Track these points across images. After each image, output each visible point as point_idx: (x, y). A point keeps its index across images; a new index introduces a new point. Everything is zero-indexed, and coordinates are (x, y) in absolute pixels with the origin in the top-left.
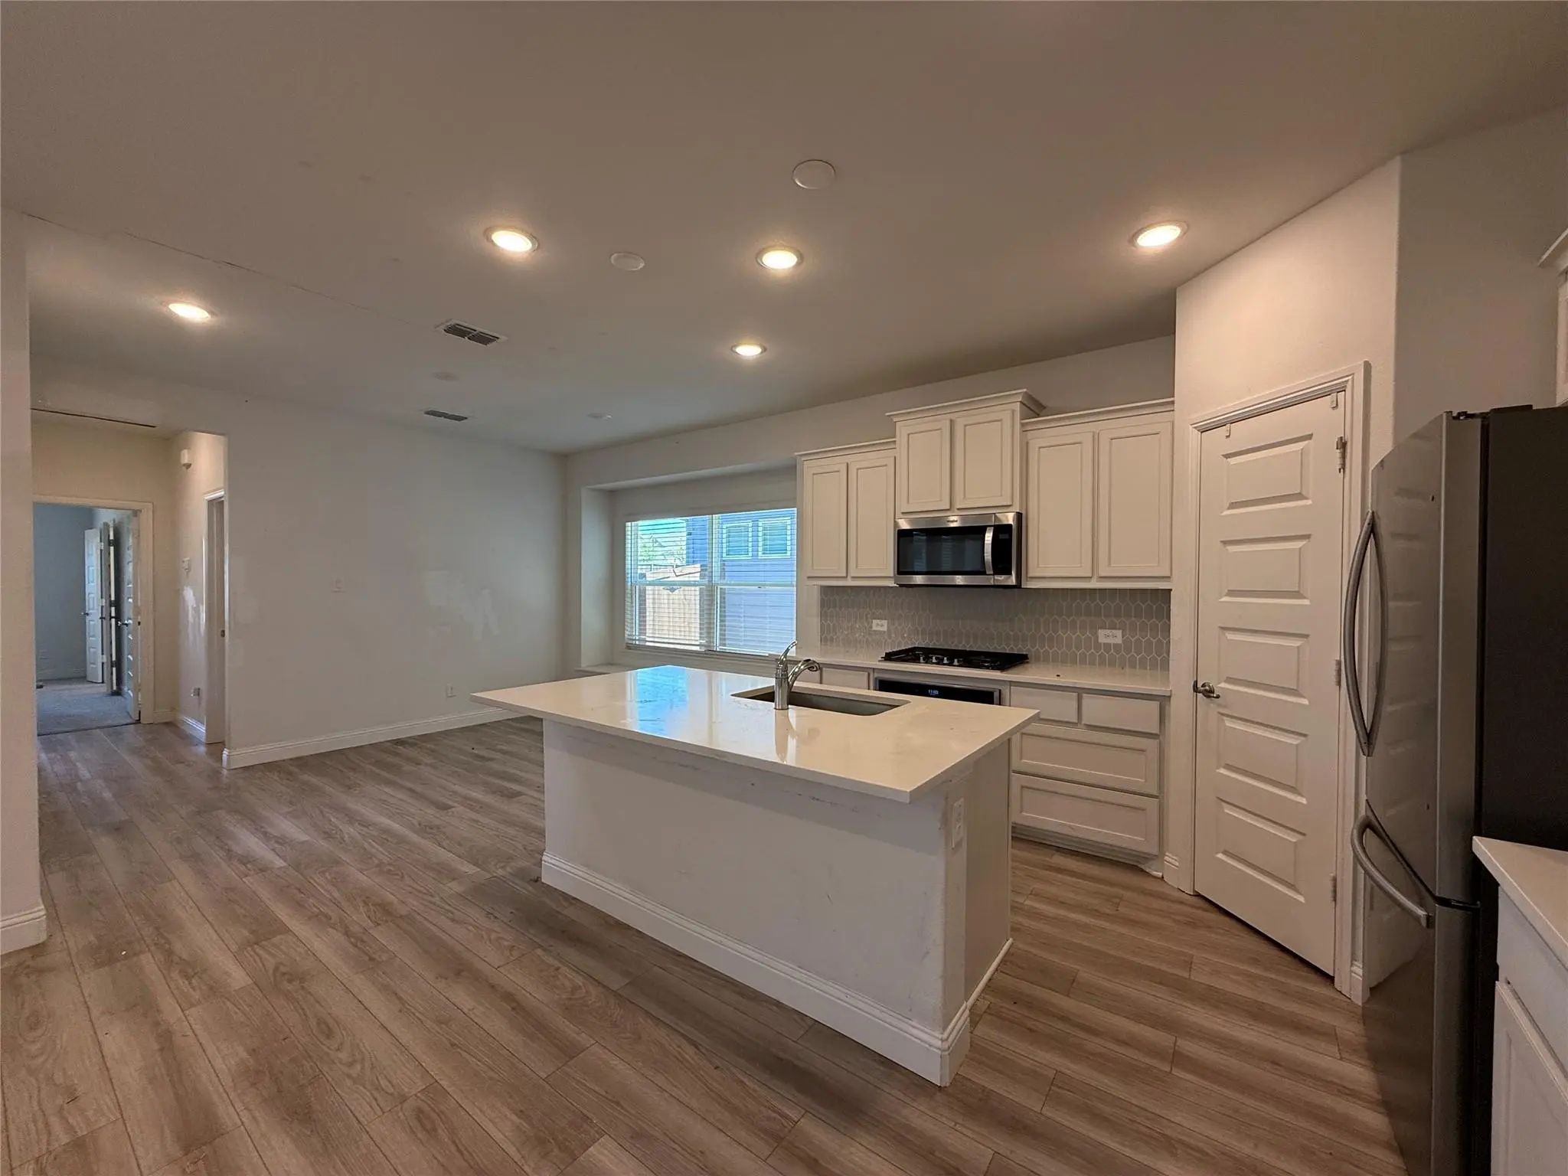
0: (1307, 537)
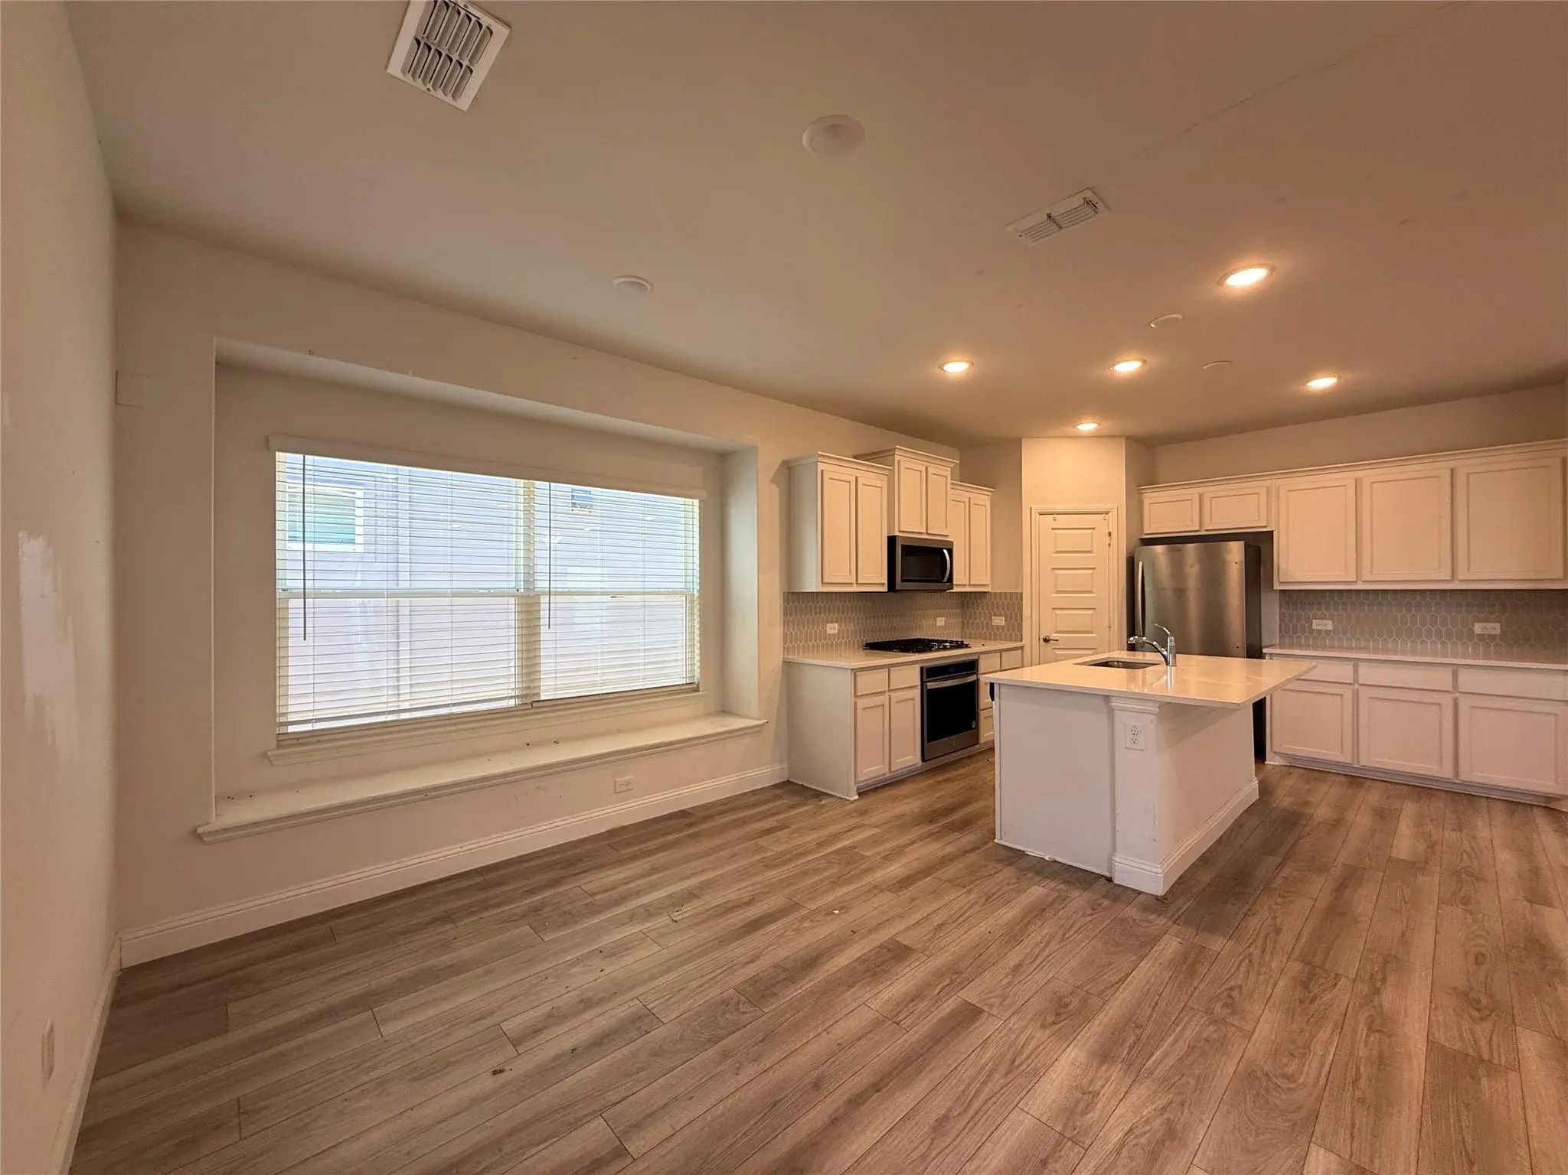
0: (1094, 569)
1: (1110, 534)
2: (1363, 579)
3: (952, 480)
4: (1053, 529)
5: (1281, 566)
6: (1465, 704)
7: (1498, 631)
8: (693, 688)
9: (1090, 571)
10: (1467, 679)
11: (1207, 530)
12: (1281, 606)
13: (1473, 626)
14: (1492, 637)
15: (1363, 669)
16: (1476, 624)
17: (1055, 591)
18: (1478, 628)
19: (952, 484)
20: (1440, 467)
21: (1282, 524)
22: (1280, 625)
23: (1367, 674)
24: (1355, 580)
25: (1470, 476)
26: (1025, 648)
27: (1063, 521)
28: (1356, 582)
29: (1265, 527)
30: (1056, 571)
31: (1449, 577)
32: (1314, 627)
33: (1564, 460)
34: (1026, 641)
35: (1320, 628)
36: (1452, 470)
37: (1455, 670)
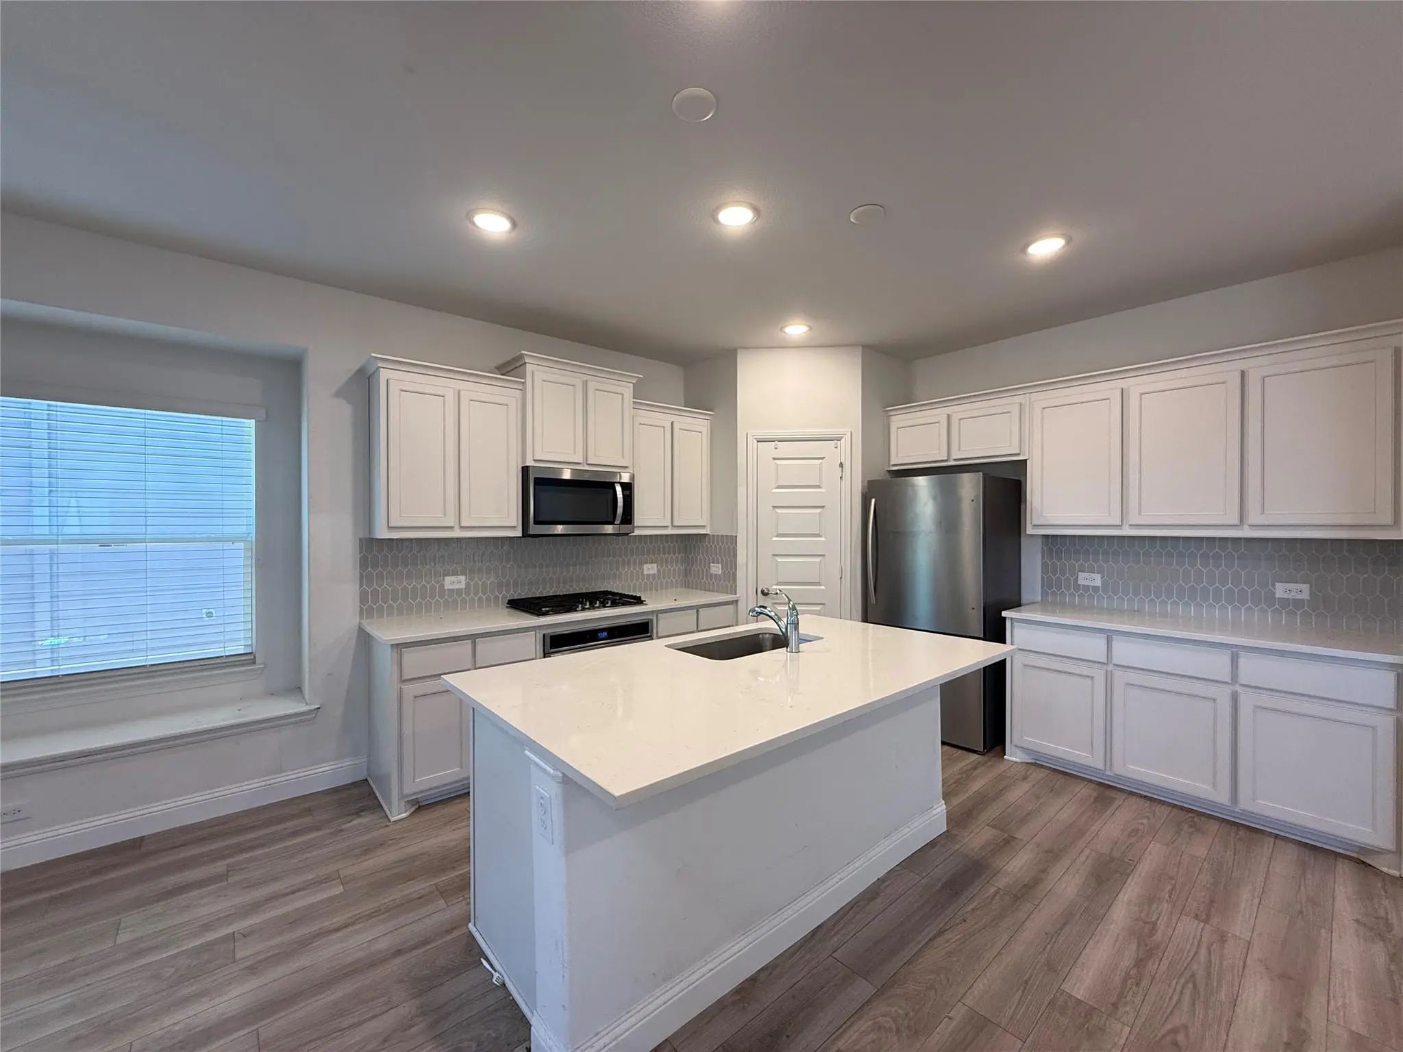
0: (823, 507)
1: (841, 465)
2: (1131, 523)
3: (634, 398)
4: (774, 459)
5: (1034, 505)
6: (1247, 701)
7: (1306, 595)
8: (248, 659)
9: (818, 511)
10: (1251, 668)
11: (955, 460)
12: (1043, 557)
13: (1273, 585)
14: (1298, 603)
15: (1119, 646)
16: (1278, 585)
17: (776, 534)
18: (1281, 590)
19: (634, 402)
20: (1225, 370)
21: (1036, 453)
22: (1043, 578)
23: (1125, 651)
24: (1119, 523)
25: (1265, 379)
26: (739, 603)
27: (786, 449)
28: (1121, 525)
29: (1019, 454)
30: (779, 511)
31: (1236, 521)
32: (1081, 582)
33: (1397, 351)
34: (741, 593)
35: (1086, 583)
36: (1243, 374)
37: (1235, 653)
